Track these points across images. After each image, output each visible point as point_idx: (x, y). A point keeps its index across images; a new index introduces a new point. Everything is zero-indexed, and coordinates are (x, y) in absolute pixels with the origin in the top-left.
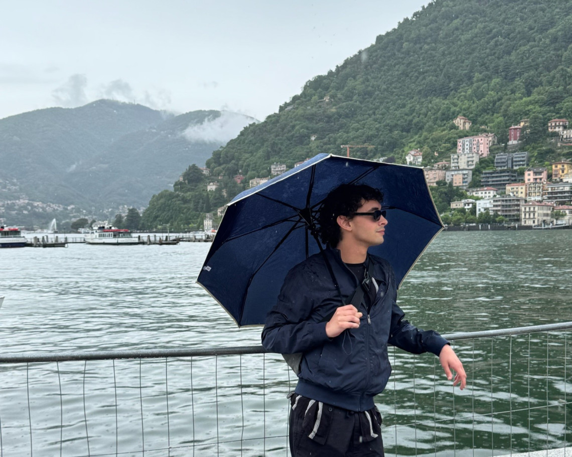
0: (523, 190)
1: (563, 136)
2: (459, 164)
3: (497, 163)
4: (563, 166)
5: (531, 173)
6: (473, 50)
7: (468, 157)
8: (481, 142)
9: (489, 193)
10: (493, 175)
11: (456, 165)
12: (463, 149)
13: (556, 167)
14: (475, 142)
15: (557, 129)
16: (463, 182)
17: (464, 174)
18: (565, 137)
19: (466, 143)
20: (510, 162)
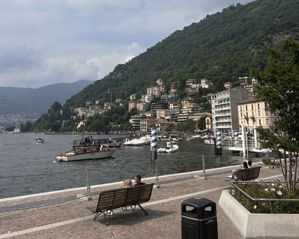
0: (164, 113)
1: (192, 87)
2: (145, 100)
3: (162, 100)
4: (186, 101)
5: (172, 104)
6: (177, 52)
7: (148, 97)
8: (156, 89)
9: (149, 114)
10: (156, 105)
11: (144, 100)
12: (149, 93)
13: (183, 102)
14: (154, 90)
15: (190, 84)
16: (143, 109)
17: (143, 105)
18: (193, 87)
19: (150, 90)
20: (167, 99)
